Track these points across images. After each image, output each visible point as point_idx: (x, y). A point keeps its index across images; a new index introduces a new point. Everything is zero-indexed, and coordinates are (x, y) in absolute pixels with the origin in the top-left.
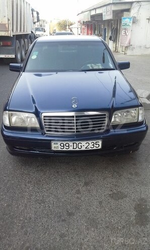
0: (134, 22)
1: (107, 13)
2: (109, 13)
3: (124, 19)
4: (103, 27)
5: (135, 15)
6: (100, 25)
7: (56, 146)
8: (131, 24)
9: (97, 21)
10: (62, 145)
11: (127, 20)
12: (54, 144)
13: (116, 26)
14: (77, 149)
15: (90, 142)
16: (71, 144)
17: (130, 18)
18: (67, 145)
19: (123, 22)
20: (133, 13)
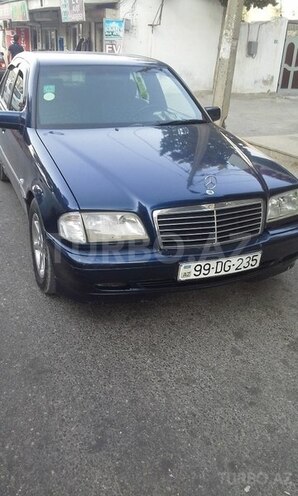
0: (126, 30)
1: (71, 8)
2: (77, 8)
3: (108, 22)
4: (54, 37)
5: (128, 17)
6: (46, 32)
7: (188, 271)
8: (121, 34)
9: (39, 22)
10: (198, 268)
11: (114, 24)
12: (185, 267)
13: (87, 34)
14: (223, 273)
15: (244, 257)
16: (213, 263)
17: (120, 22)
18: (207, 267)
19: (106, 29)
20: (124, 11)
